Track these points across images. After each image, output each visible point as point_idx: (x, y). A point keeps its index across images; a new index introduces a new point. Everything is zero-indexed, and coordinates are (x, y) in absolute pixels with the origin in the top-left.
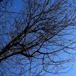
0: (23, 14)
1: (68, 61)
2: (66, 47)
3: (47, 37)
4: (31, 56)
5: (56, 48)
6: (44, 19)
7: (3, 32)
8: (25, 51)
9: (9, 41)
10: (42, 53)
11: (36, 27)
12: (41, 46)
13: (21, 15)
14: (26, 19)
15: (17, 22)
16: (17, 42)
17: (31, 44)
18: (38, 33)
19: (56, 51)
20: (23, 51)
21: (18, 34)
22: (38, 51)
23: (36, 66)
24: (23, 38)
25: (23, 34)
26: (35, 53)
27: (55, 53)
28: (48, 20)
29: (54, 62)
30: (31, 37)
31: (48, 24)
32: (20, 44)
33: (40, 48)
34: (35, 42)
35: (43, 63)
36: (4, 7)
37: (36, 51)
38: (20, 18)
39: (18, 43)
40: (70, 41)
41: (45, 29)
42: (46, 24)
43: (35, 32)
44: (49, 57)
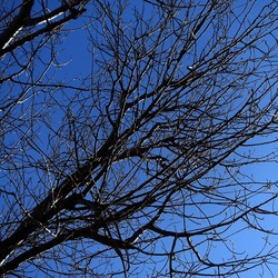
0: (95, 92)
1: (264, 261)
2: (254, 209)
3: (185, 176)
4: (128, 245)
5: (216, 213)
6: (173, 109)
7: (25, 159)
8: (106, 229)
9: (47, 190)
10: (166, 234)
11: (145, 135)
12: (164, 206)
14: (107, 107)
15: (73, 122)
16: (74, 194)
17: (129, 200)
18: (152, 158)
19: (219, 225)
20: (96, 227)
22: (150, 226)
24: (96, 179)
25: (96, 164)
26: (140, 231)
27: (212, 231)
28: (186, 110)
29: (211, 265)
30: (127, 176)
31: (186, 126)
32: (85, 202)
33: (159, 213)
34: (142, 191)
35: (172, 271)
36: (25, 67)
37: (145, 228)
38: (83, 106)
39: (78, 198)
40: (268, 185)
41: (177, 145)
42: (181, 126)
43: (141, 157)
44: (192, 248)
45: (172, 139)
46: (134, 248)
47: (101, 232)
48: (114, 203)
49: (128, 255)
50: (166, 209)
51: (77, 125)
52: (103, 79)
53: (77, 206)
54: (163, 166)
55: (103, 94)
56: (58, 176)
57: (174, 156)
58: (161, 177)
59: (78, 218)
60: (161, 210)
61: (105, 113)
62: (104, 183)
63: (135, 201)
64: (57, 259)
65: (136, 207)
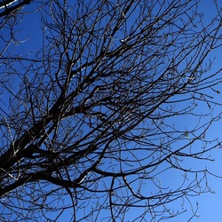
0: (46, 63)
1: (185, 193)
2: (175, 153)
3: (120, 127)
4: (76, 184)
6: (109, 75)
8: (58, 172)
9: (9, 143)
10: (106, 174)
11: (87, 96)
12: (104, 152)
13: (40, 64)
14: (56, 74)
15: (29, 87)
16: (32, 145)
17: (76, 148)
18: (94, 114)
19: (148, 166)
20: (50, 171)
21: (34, 118)
22: (93, 169)
23: (92, 213)
24: (49, 132)
25: (48, 121)
26: (85, 173)
27: (143, 171)
29: (143, 198)
30: (74, 129)
31: (120, 88)
32: (41, 151)
33: (100, 158)
34: (86, 141)
35: (111, 204)
37: (89, 170)
38: (37, 74)
39: (35, 148)
40: (186, 133)
41: (113, 104)
42: (116, 88)
43: (85, 113)
44: (127, 185)
45: (109, 98)
46: (81, 187)
47: (54, 174)
48: (64, 151)
49: (75, 192)
50: (105, 155)
51: (33, 89)
52: (53, 52)
53: (34, 155)
54: (102, 120)
55: (52, 64)
56: (18, 130)
57: (111, 112)
58: (101, 129)
59: (35, 164)
60: (102, 155)
61: (55, 79)
62: (55, 136)
63: (81, 149)
64: (19, 197)
65: (82, 154)
